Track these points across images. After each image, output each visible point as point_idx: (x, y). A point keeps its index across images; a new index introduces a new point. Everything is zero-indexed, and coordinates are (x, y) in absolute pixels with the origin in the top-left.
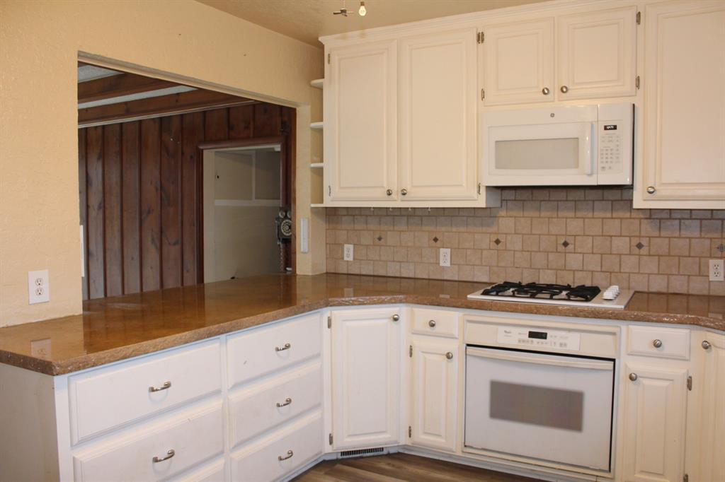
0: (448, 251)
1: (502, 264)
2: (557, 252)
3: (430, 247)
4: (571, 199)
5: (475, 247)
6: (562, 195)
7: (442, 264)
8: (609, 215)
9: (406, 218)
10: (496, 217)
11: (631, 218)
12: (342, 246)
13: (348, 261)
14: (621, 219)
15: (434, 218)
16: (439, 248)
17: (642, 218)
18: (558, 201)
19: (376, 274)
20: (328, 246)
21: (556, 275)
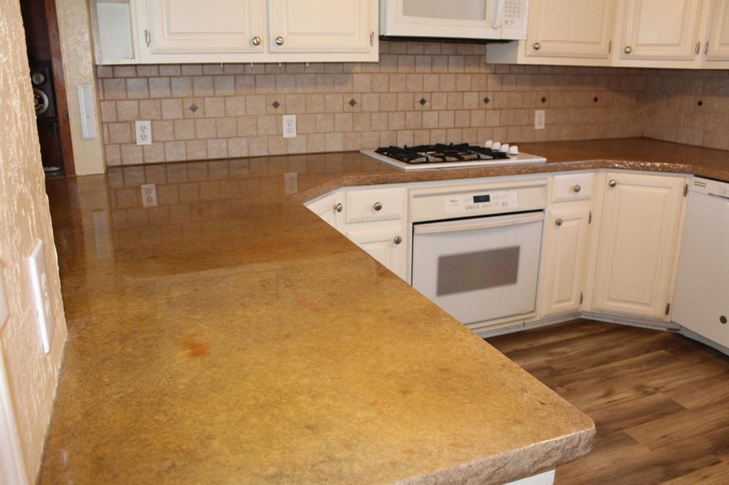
0: (294, 117)
1: (358, 128)
2: (415, 111)
3: (267, 115)
4: (428, 53)
5: (327, 111)
6: (418, 48)
7: (286, 135)
8: (462, 71)
9: (232, 78)
10: (349, 73)
11: (480, 73)
12: (131, 124)
13: (143, 146)
14: (472, 74)
15: (271, 76)
16: (281, 115)
17: (487, 74)
18: (416, 55)
19: (190, 158)
20: (105, 125)
21: (414, 136)
